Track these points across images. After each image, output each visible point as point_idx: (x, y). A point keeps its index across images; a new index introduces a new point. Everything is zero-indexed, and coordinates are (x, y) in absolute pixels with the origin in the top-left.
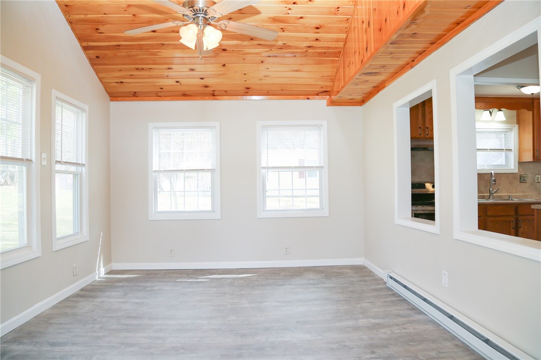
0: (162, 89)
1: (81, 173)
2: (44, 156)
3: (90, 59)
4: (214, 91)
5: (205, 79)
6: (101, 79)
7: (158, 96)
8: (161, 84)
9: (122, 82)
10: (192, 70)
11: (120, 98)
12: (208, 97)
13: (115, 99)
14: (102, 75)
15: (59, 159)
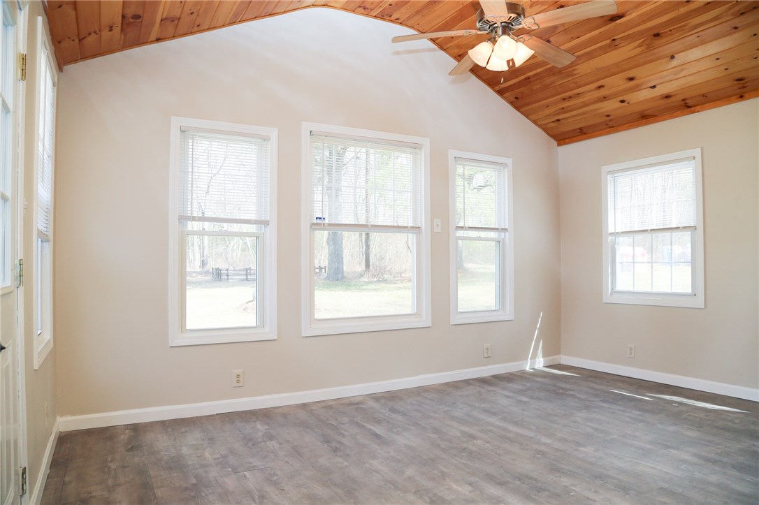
0: (608, 116)
1: (504, 240)
2: (438, 221)
3: (512, 103)
4: (684, 100)
5: (658, 87)
6: (535, 122)
7: (610, 127)
8: (603, 110)
9: (558, 120)
10: (631, 79)
11: (567, 141)
12: (679, 112)
13: (562, 142)
14: (534, 117)
15: (461, 224)
